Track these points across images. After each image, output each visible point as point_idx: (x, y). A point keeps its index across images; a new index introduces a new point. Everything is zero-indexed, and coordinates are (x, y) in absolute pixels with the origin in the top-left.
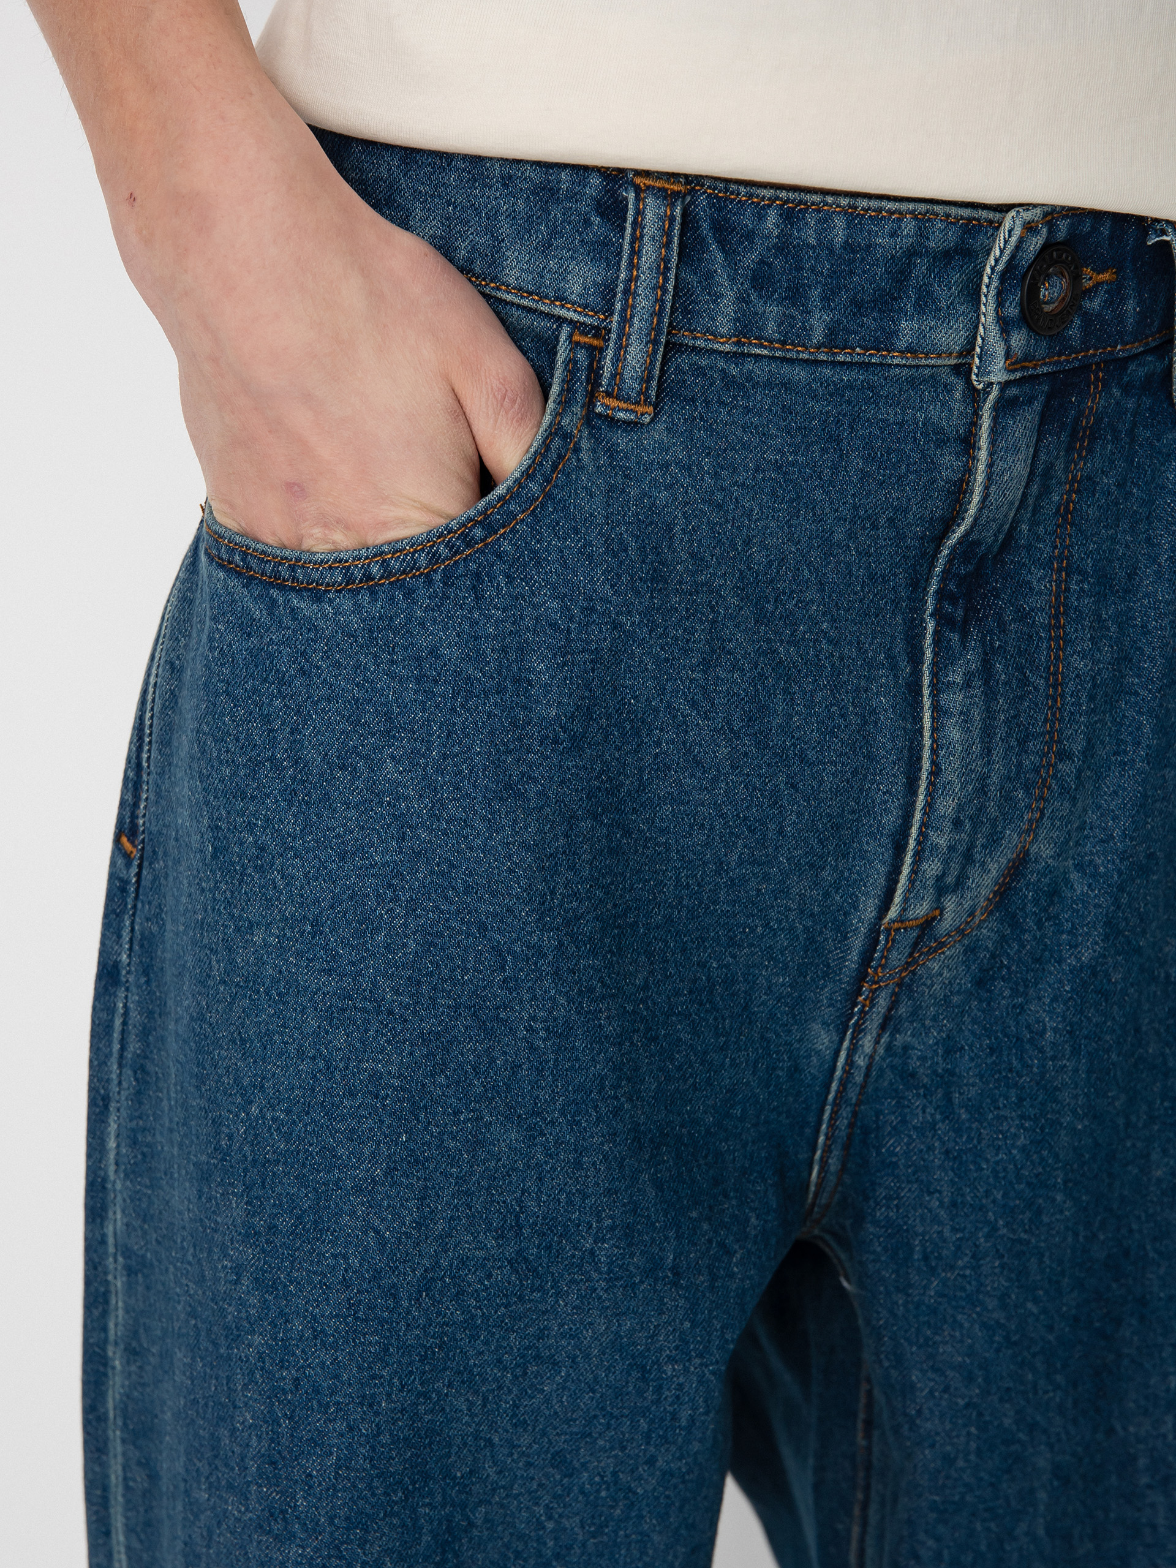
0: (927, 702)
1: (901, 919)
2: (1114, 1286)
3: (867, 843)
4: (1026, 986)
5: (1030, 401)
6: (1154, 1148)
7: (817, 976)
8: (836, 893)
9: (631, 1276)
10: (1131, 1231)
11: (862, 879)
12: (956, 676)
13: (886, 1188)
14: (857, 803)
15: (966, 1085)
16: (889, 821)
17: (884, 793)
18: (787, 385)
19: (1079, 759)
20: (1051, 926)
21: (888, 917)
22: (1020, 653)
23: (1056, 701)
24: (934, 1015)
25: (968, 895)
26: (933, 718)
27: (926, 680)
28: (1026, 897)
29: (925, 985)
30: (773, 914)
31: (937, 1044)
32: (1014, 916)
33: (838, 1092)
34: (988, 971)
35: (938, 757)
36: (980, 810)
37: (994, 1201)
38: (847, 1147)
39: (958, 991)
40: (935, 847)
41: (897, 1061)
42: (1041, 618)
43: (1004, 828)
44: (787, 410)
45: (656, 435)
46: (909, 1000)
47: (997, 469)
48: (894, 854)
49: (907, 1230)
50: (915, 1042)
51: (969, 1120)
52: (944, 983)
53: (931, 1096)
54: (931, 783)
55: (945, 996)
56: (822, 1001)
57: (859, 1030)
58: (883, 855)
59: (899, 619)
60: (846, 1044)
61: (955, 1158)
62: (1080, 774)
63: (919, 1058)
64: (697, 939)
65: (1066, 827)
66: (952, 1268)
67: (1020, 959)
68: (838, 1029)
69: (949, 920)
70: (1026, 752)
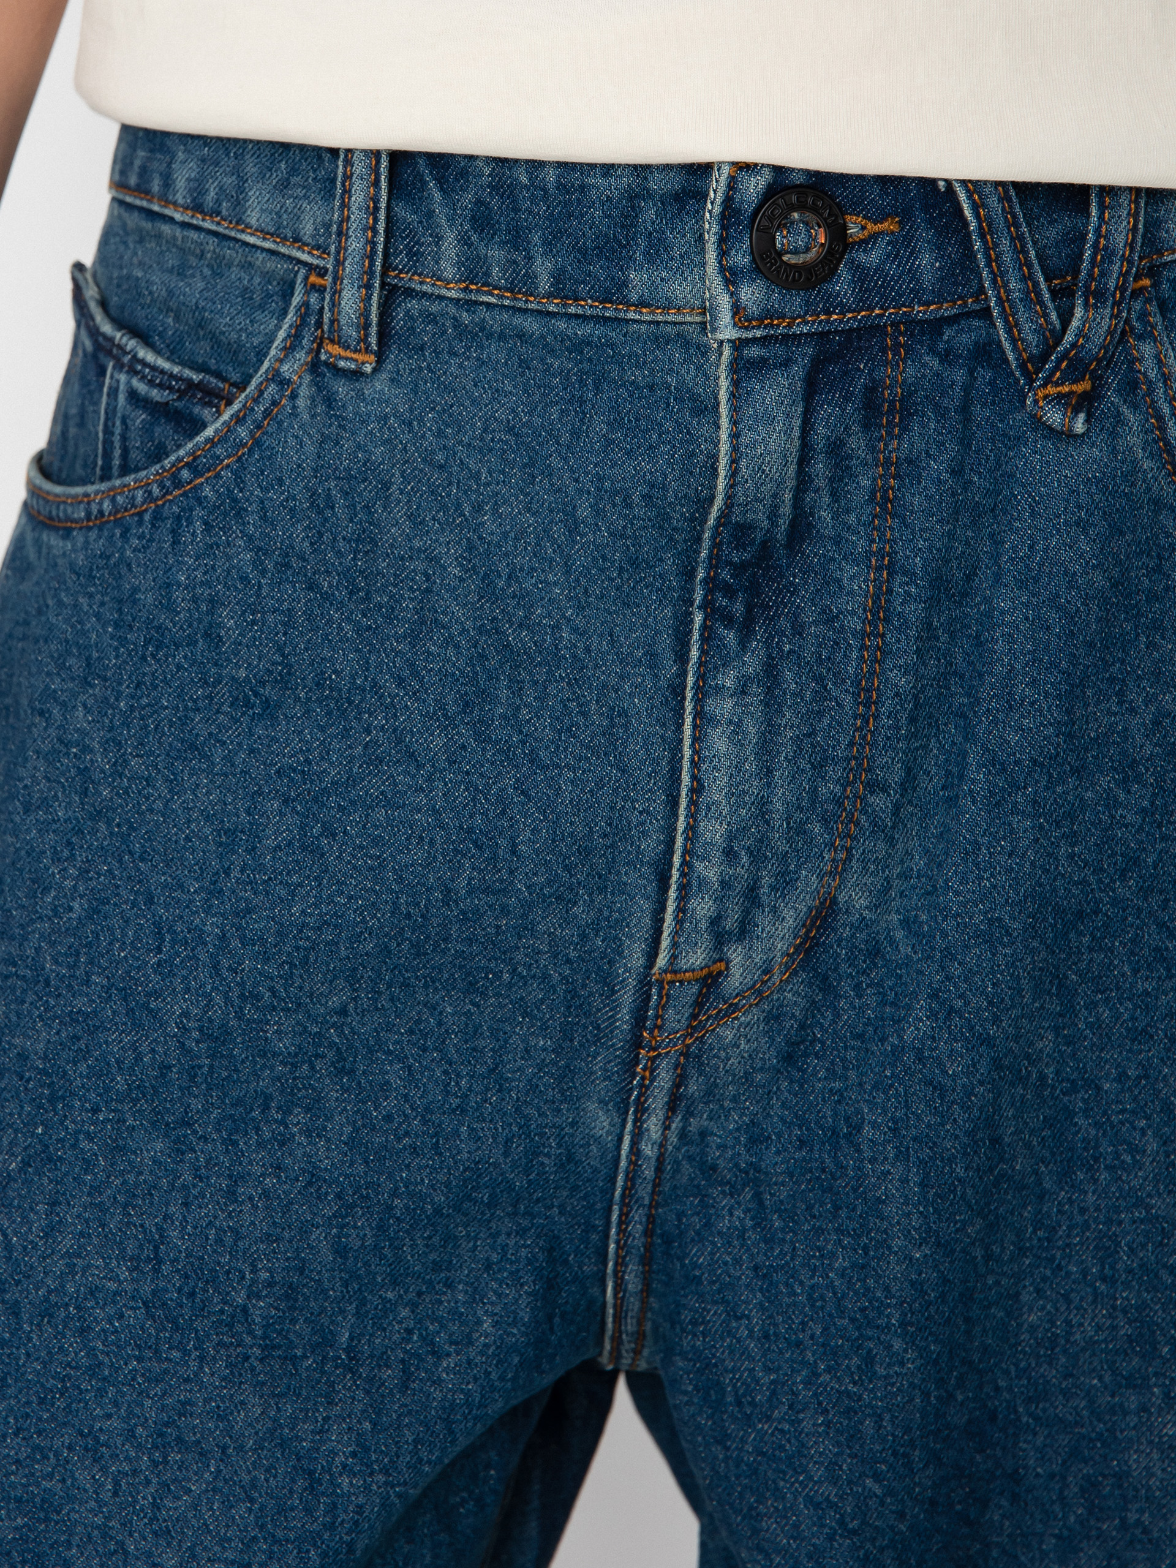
0: (689, 707)
1: (672, 967)
2: (978, 1458)
3: (626, 873)
4: (846, 1069)
5: (786, 363)
6: (1025, 1287)
7: (587, 1041)
8: (596, 936)
9: (291, 1345)
10: (997, 1389)
11: (624, 919)
12: (728, 680)
13: (690, 1310)
14: (610, 825)
15: (776, 1184)
16: (648, 846)
17: (641, 813)
18: (521, 336)
19: (896, 792)
20: (874, 994)
21: (658, 965)
22: (820, 661)
23: (868, 722)
24: (734, 1096)
25: (758, 946)
26: (695, 727)
27: (690, 681)
28: (838, 955)
29: (718, 1058)
30: (519, 957)
31: (738, 1129)
32: (826, 978)
33: (625, 1189)
34: (798, 1044)
35: (699, 771)
36: (761, 841)
37: (812, 1337)
38: (646, 1260)
39: (762, 1069)
40: (703, 882)
41: (693, 1149)
42: (854, 623)
43: (798, 867)
44: (524, 364)
45: (380, 385)
46: (700, 1075)
47: (745, 440)
48: (659, 888)
49: (716, 1365)
50: (713, 1127)
51: (782, 1230)
52: (743, 1057)
53: (739, 1195)
54: (692, 803)
55: (745, 1073)
56: (595, 1073)
57: (642, 1110)
58: (645, 889)
59: (668, 612)
60: (629, 1126)
61: (765, 1276)
62: (898, 809)
63: (719, 1147)
64: (425, 978)
65: (883, 872)
66: (769, 1418)
67: (835, 1032)
68: (619, 1108)
69: (736, 979)
70: (823, 778)
